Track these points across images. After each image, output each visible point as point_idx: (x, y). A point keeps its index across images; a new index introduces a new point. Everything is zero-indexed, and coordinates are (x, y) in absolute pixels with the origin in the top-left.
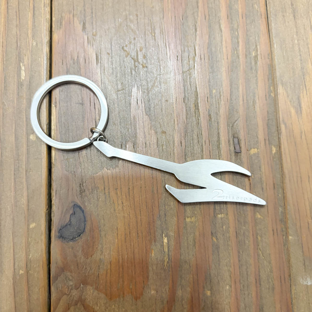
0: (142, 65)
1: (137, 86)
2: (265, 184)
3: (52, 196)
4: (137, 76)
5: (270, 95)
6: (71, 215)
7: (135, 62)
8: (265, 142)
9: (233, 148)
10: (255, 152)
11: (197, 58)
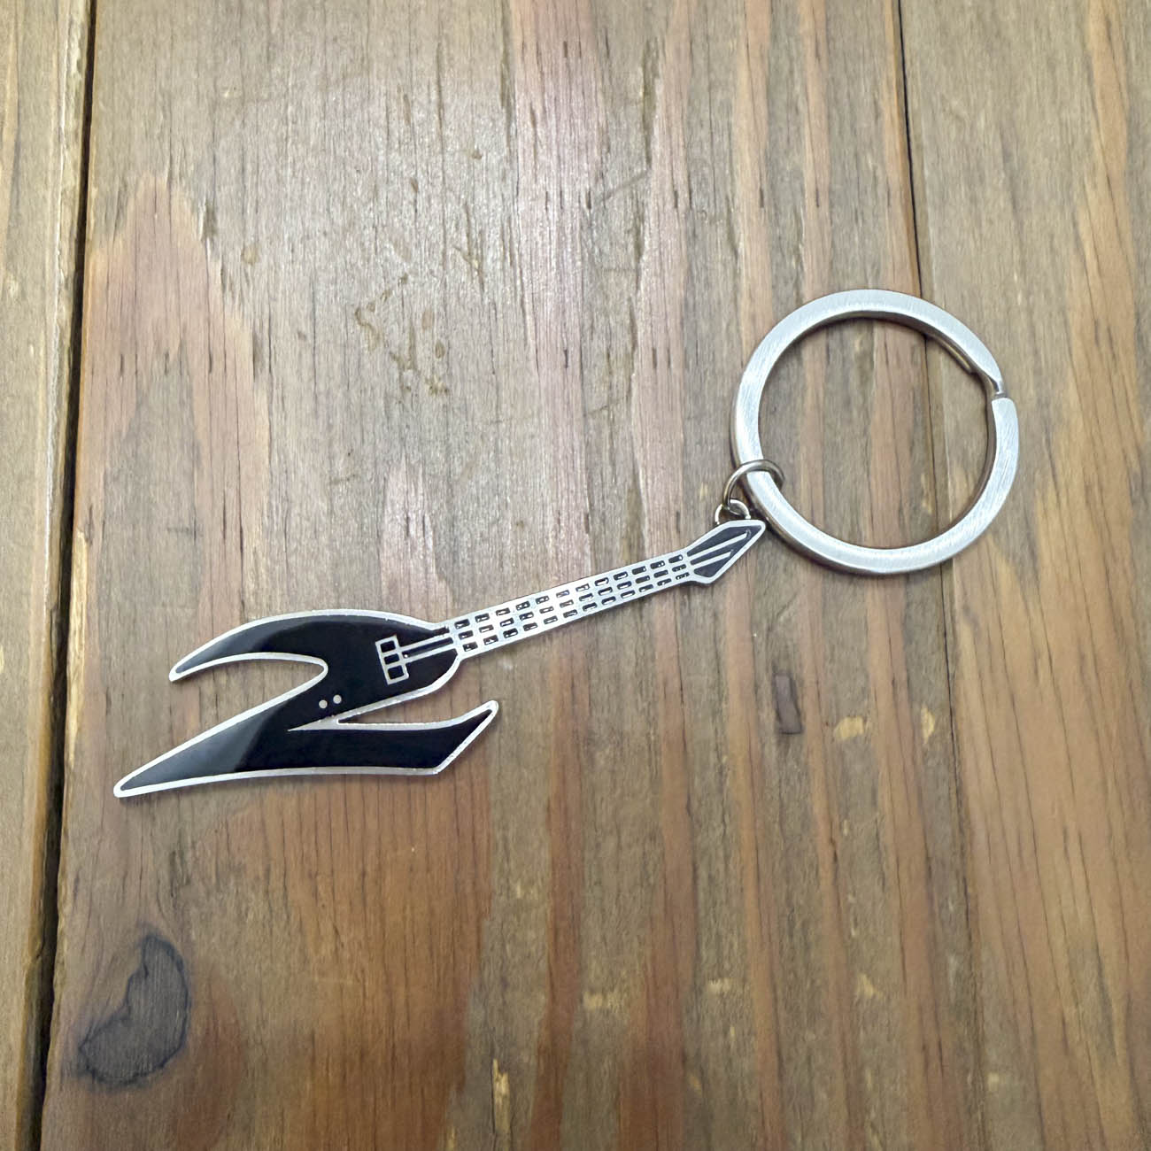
0: (430, 381)
1: (408, 464)
2: (892, 860)
3: (61, 898)
4: (408, 426)
5: (916, 509)
6: (130, 980)
7: (402, 368)
8: (895, 694)
9: (773, 715)
10: (855, 733)
11: (642, 361)
